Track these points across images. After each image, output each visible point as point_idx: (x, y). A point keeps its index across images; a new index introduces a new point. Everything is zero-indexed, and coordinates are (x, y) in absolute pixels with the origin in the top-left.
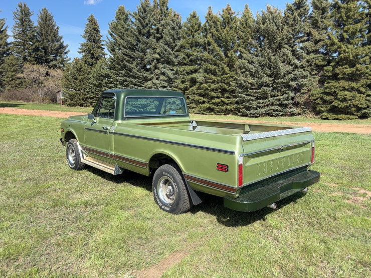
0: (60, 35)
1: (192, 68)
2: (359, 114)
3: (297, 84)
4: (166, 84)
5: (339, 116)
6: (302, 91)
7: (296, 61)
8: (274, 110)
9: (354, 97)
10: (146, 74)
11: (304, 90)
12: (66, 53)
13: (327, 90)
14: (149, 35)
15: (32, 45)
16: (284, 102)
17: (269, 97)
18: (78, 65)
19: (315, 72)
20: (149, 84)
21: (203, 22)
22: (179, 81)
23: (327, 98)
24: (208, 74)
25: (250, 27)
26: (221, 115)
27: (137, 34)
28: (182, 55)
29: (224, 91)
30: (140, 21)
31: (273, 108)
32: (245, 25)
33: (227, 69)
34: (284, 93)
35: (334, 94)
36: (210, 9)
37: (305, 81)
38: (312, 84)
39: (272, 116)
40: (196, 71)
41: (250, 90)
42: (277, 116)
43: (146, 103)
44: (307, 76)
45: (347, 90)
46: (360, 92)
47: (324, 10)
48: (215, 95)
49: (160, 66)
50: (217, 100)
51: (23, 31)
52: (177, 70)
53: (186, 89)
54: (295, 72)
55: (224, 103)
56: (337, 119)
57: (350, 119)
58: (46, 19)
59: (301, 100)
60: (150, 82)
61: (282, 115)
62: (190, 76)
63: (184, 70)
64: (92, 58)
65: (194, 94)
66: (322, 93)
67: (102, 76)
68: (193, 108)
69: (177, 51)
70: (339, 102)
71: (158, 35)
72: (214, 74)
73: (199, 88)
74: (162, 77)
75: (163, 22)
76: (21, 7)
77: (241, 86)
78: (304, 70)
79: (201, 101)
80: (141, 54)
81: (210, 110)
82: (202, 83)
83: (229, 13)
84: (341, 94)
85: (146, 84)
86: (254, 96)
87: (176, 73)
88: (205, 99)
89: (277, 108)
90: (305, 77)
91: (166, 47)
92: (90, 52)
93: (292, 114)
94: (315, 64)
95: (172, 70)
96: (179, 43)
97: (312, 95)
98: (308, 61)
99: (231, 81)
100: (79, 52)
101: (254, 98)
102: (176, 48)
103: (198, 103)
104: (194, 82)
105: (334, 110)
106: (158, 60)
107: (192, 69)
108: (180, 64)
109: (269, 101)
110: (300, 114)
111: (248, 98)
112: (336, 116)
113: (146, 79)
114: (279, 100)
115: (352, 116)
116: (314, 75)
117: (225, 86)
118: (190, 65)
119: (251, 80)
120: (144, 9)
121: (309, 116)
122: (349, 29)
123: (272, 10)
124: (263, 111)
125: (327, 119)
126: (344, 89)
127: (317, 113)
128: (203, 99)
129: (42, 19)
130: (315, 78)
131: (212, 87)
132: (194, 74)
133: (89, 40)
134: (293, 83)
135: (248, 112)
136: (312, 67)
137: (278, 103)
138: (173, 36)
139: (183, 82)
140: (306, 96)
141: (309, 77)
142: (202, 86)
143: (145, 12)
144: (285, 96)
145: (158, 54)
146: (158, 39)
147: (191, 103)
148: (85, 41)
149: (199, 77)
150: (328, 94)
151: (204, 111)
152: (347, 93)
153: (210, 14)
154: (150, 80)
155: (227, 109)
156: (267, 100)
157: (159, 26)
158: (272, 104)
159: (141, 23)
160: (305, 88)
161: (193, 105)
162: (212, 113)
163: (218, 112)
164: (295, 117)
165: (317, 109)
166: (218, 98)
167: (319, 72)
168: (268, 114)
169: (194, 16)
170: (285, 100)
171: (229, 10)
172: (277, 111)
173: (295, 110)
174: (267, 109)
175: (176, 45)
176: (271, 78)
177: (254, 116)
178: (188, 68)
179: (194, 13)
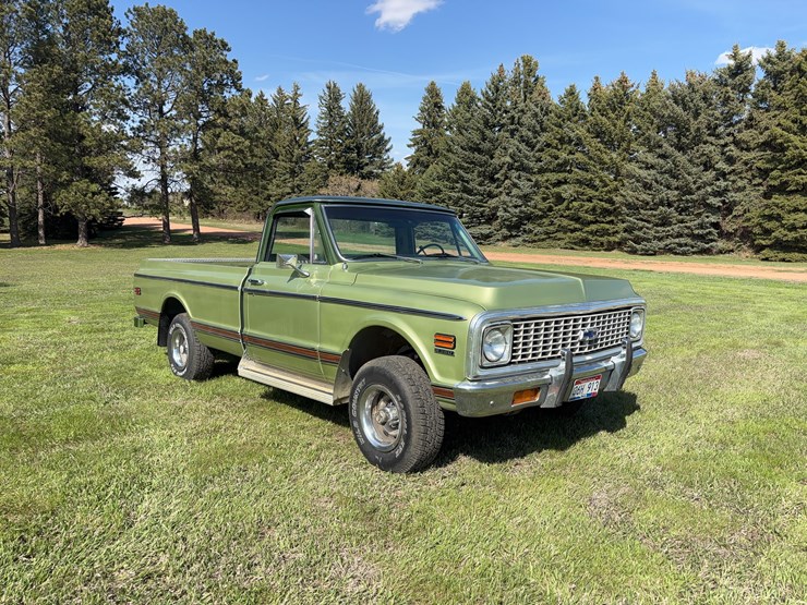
0: (380, 123)
1: (561, 176)
3: (723, 202)
4: (520, 202)
6: (734, 213)
7: (722, 165)
8: (680, 245)
10: (492, 187)
11: (738, 210)
12: (388, 150)
13: (767, 212)
15: (341, 145)
16: (696, 232)
17: (674, 222)
18: (401, 175)
19: (758, 181)
20: (493, 202)
21: (585, 100)
22: (538, 198)
23: (768, 225)
24: (582, 186)
25: (652, 110)
26: (599, 251)
27: (482, 127)
28: (546, 157)
29: (606, 212)
31: (677, 240)
34: (698, 216)
35: (779, 218)
36: (597, 78)
37: (738, 196)
38: (750, 201)
39: (676, 254)
40: (566, 182)
41: (642, 211)
42: (684, 254)
43: (488, 231)
44: (745, 187)
48: (592, 218)
49: (514, 174)
50: (593, 227)
51: (330, 124)
52: (537, 181)
53: (550, 209)
54: (718, 183)
55: (605, 233)
56: (783, 260)
58: (363, 100)
59: (728, 227)
60: (497, 199)
61: (694, 253)
62: (556, 190)
63: (547, 181)
64: (429, 155)
65: (562, 216)
67: (432, 191)
68: (559, 239)
69: (538, 151)
70: (786, 232)
71: (512, 127)
72: (591, 185)
73: (568, 208)
74: (514, 191)
76: (329, 88)
77: (629, 206)
78: (741, 178)
79: (571, 227)
81: (584, 243)
82: (571, 201)
83: (624, 88)
84: (790, 219)
85: (490, 202)
86: (648, 222)
87: (536, 185)
88: (577, 225)
89: (689, 241)
91: (523, 146)
92: (425, 146)
93: (720, 252)
95: (530, 180)
98: (746, 164)
99: (617, 196)
100: (409, 146)
101: (650, 226)
102: (538, 146)
103: (564, 230)
104: (559, 199)
105: (780, 246)
106: (510, 165)
107: (560, 178)
108: (541, 171)
109: (673, 229)
110: (732, 251)
111: (641, 224)
112: (782, 255)
113: (491, 196)
114: (688, 228)
116: (755, 185)
118: (557, 172)
119: (644, 197)
120: (497, 86)
121: (743, 255)
123: (696, 79)
124: (662, 244)
125: (767, 259)
126: (796, 210)
127: (758, 249)
128: (573, 225)
129: (356, 101)
130: (757, 190)
131: (585, 208)
132: (562, 186)
133: (427, 124)
134: (715, 201)
135: (638, 247)
136: (753, 172)
137: (687, 232)
139: (544, 199)
140: (740, 221)
141: (748, 189)
142: (572, 205)
143: (497, 91)
144: (700, 221)
145: (511, 156)
146: (512, 133)
147: (557, 231)
148: (420, 126)
149: (567, 191)
150: (770, 218)
151: (575, 244)
152: (801, 215)
153: (595, 90)
154: (496, 196)
155: (609, 242)
156: (669, 228)
158: (680, 235)
160: (738, 207)
161: (560, 235)
162: (587, 248)
163: (595, 245)
164: (723, 256)
165: (756, 243)
166: (596, 222)
167: (764, 180)
168: (669, 250)
169: (571, 93)
170: (697, 229)
171: (623, 82)
172: (686, 245)
173: (721, 244)
174: (668, 242)
175: (538, 142)
176: (676, 193)
177: (646, 253)
178: (554, 177)
179: (572, 87)
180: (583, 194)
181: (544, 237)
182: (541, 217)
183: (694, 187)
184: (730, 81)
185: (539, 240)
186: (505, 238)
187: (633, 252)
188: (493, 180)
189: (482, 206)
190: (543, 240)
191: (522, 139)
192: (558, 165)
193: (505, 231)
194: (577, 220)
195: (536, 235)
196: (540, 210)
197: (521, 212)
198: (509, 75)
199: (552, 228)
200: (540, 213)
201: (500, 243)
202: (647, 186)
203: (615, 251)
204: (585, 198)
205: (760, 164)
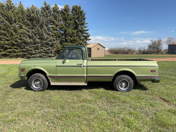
8: (43, 55)
11: (55, 46)
16: (47, 51)
17: (40, 48)
19: (58, 38)
26: (13, 58)
32: (21, 12)
33: (14, 33)
34: (46, 47)
37: (54, 42)
38: (57, 43)
41: (30, 45)
48: (8, 47)
54: (50, 38)
66: (62, 47)
72: (5, 35)
78: (53, 37)
83: (11, 3)
86: (33, 48)
90: (54, 40)
94: (58, 35)
97: (58, 48)
98: (55, 34)
109: (40, 51)
114: (45, 50)
117: (14, 42)
122: (68, 22)
124: (38, 55)
130: (58, 41)
134: (50, 43)
136: (57, 36)
137: (45, 52)
140: (56, 49)
141: (55, 40)
144: (48, 48)
155: (17, 55)
160: (55, 45)
162: (7, 57)
163: (11, 56)
166: (10, 48)
168: (41, 57)
170: (48, 50)
171: (10, 1)
172: (45, 55)
176: (39, 40)
203: (19, 58)
204: (4, 39)
205: (58, 34)
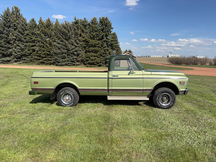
1: (33, 44)
2: (98, 65)
3: (77, 53)
4: (20, 51)
5: (91, 66)
6: (80, 56)
7: (76, 44)
8: (69, 63)
9: (95, 59)
10: (9, 46)
13: (87, 56)
14: (10, 27)
16: (72, 60)
17: (67, 58)
19: (83, 49)
20: (11, 50)
21: (38, 23)
22: (27, 50)
23: (87, 59)
24: (40, 47)
25: (58, 29)
28: (28, 38)
29: (48, 55)
30: (5, 20)
31: (68, 62)
34: (72, 56)
35: (89, 57)
36: (41, 18)
37: (80, 52)
38: (82, 53)
39: (68, 66)
40: (35, 46)
41: (59, 55)
42: (70, 65)
43: (9, 59)
44: (81, 50)
45: (94, 56)
46: (98, 57)
47: (85, 26)
48: (44, 56)
49: (17, 42)
50: (45, 59)
52: (26, 45)
53: (31, 53)
54: (76, 49)
55: (49, 60)
56: (91, 67)
57: (95, 67)
59: (79, 59)
60: (12, 49)
61: (72, 65)
62: (32, 48)
63: (29, 45)
65: (35, 55)
68: (35, 62)
69: (25, 36)
70: (91, 61)
71: (15, 28)
72: (43, 47)
73: (37, 53)
74: (18, 47)
75: (17, 21)
77: (55, 53)
78: (80, 48)
79: (38, 59)
80: (6, 36)
81: (43, 63)
82: (38, 51)
83: (49, 22)
84: (92, 58)
85: (9, 50)
87: (25, 46)
88: (40, 58)
89: (71, 62)
91: (19, 34)
93: (77, 65)
95: (23, 44)
96: (26, 32)
97: (83, 58)
98: (81, 45)
99: (51, 51)
101: (61, 59)
102: (25, 35)
103: (37, 59)
104: (34, 50)
106: (15, 40)
108: (27, 42)
110: (80, 65)
111: (58, 58)
112: (90, 66)
113: (9, 48)
114: (70, 59)
115: (96, 66)
118: (32, 43)
119: (59, 51)
120: (7, 14)
121: (82, 66)
123: (67, 23)
124: (64, 63)
125: (88, 67)
126: (92, 56)
127: (85, 64)
128: (39, 58)
130: (84, 51)
131: (43, 53)
132: (34, 47)
134: (75, 53)
135: (58, 64)
136: (82, 47)
137: (70, 60)
138: (23, 29)
139: (29, 50)
142: (38, 52)
143: (7, 16)
144: (73, 58)
145: (15, 36)
146: (15, 29)
147: (34, 60)
149: (37, 48)
150: (87, 57)
151: (40, 63)
152: (93, 57)
153: (41, 21)
154: (11, 48)
155: (50, 63)
156: (65, 59)
157: (15, 23)
158: (68, 61)
159: (6, 21)
160: (80, 55)
161: (35, 61)
162: (44, 64)
163: (46, 64)
164: (78, 66)
166: (46, 57)
167: (85, 49)
169: (33, 20)
171: (49, 20)
172: (70, 63)
173: (78, 63)
174: (66, 63)
175: (25, 33)
176: (66, 51)
177: (61, 65)
178: (31, 44)
179: (33, 19)
180: (41, 49)
181: (29, 61)
182: (28, 56)
183: (71, 49)
184: (75, 25)
185: (28, 62)
186: (16, 62)
187: (57, 65)
188: (9, 43)
189: (6, 51)
190: (29, 62)
191: (19, 32)
192: (32, 41)
193: (15, 59)
194: (40, 56)
195: (27, 61)
196: (28, 53)
197: (21, 54)
198: (11, 11)
199: (32, 59)
200: (28, 54)
201: (14, 63)
202: (59, 49)
203: (52, 65)
204: (42, 50)
205: (84, 45)
